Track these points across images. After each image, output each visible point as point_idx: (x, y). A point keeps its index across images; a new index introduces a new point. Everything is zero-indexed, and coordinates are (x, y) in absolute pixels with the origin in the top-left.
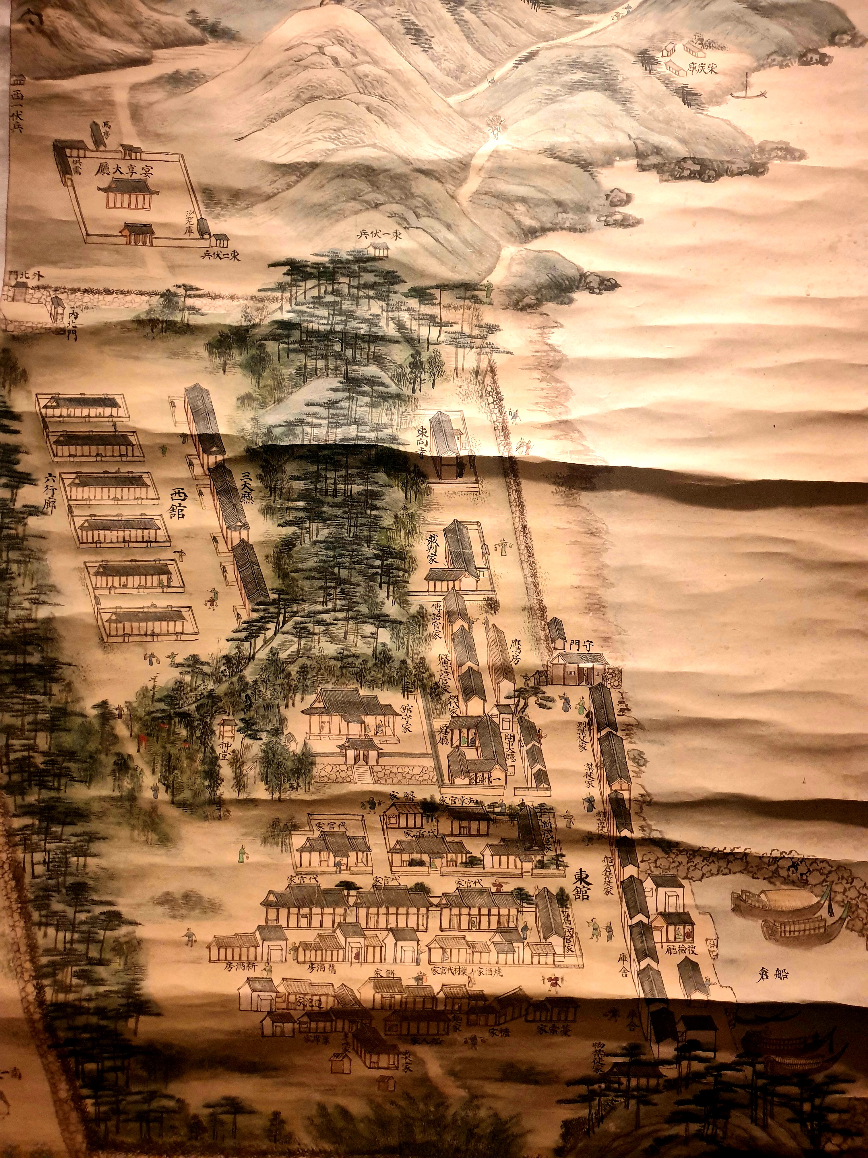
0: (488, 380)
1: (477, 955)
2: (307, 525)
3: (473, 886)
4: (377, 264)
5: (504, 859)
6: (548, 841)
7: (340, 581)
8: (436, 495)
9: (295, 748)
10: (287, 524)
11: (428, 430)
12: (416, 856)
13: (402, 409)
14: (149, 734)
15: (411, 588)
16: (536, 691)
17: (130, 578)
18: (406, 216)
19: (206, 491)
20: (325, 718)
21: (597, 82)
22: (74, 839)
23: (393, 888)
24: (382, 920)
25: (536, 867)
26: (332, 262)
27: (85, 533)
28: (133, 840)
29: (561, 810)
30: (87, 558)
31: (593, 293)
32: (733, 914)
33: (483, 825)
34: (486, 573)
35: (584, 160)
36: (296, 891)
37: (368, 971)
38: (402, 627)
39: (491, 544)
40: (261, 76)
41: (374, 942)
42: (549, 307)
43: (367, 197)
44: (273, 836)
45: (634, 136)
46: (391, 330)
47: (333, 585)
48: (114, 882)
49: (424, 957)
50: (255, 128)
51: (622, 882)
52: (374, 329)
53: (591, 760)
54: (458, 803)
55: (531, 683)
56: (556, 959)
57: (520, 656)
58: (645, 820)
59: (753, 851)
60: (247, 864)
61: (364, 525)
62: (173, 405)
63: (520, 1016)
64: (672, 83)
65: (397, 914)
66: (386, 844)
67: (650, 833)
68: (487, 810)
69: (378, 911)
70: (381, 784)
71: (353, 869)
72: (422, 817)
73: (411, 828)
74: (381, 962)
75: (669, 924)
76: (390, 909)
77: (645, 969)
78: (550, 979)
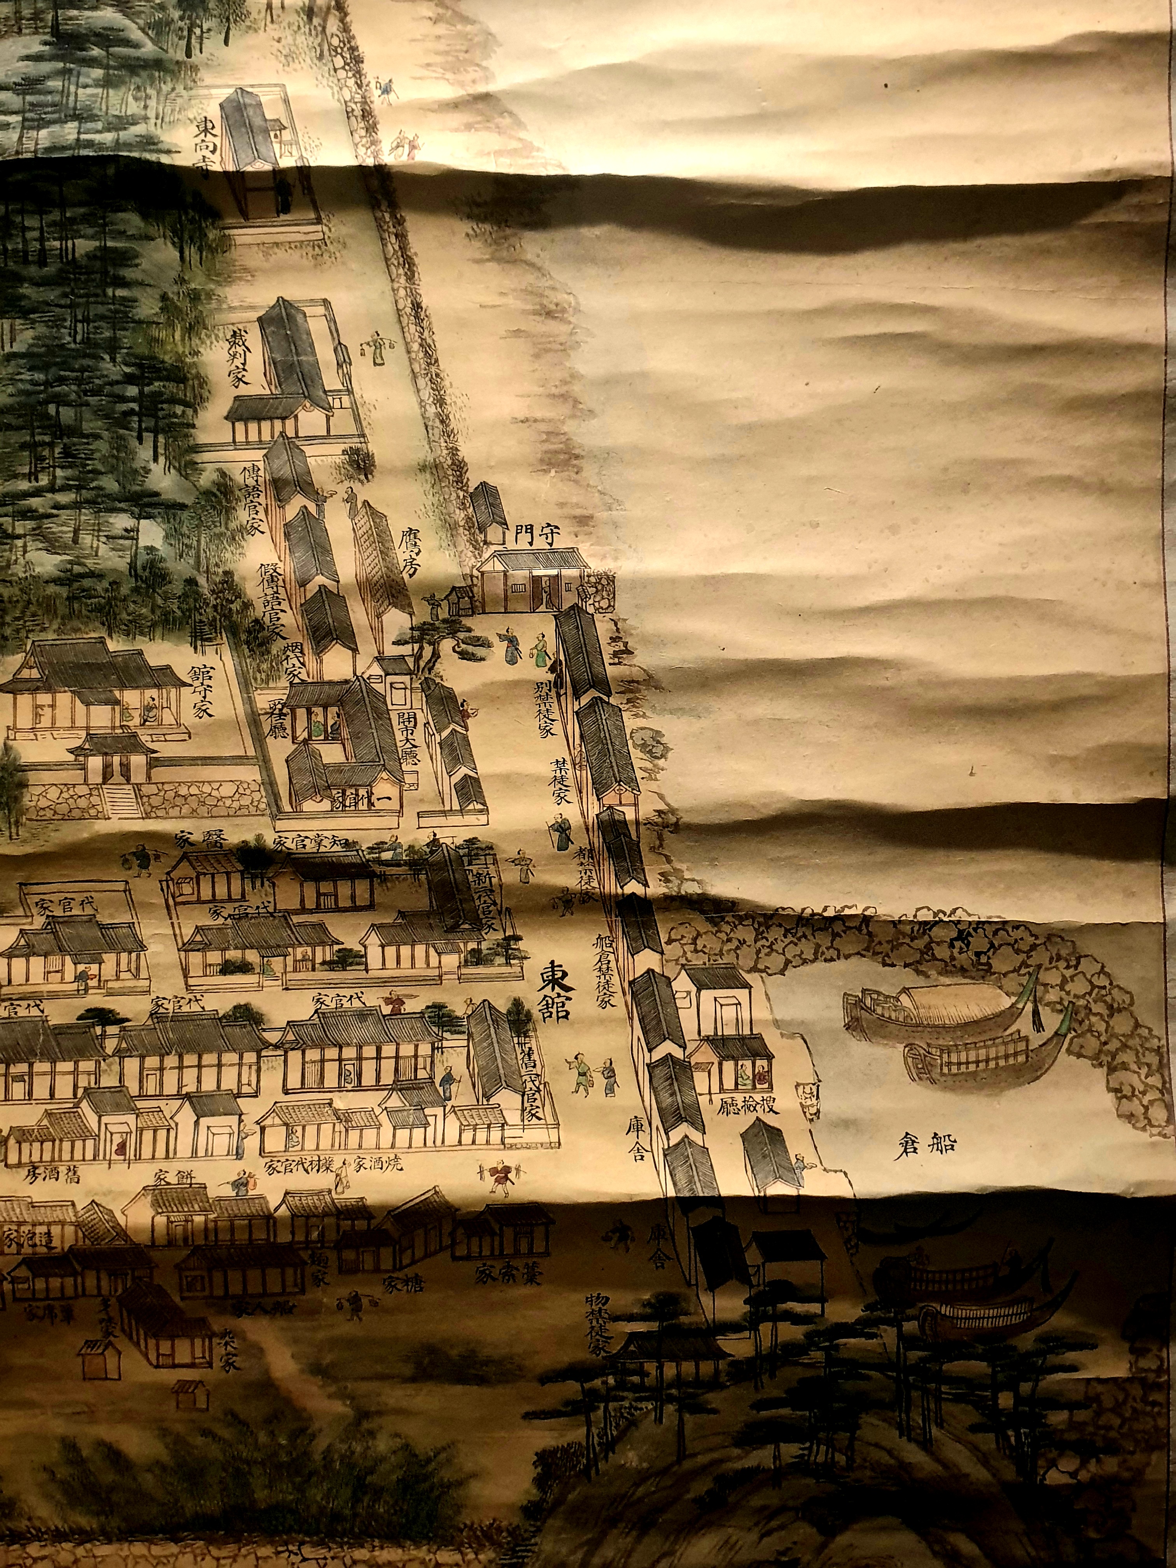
0: (333, 25)
1: (354, 1134)
3: (347, 1005)
5: (405, 950)
6: (486, 913)
7: (59, 430)
8: (240, 250)
11: (217, 123)
12: (233, 955)
13: (166, 88)
15: (202, 437)
16: (452, 626)
23: (191, 1018)
24: (171, 1079)
25: (467, 963)
29: (508, 850)
32: (847, 1035)
33: (362, 889)
34: (346, 400)
36: (1, 1032)
37: (140, 1176)
38: (185, 515)
39: (352, 342)
41: (154, 1120)
47: (47, 439)
49: (252, 1144)
51: (631, 983)
53: (563, 753)
54: (310, 847)
55: (443, 613)
56: (507, 1133)
57: (419, 560)
58: (669, 861)
59: (881, 911)
61: (102, 317)
63: (442, 1249)
65: (199, 1066)
66: (175, 935)
67: (679, 886)
68: (367, 857)
69: (162, 1061)
70: (157, 817)
71: (110, 984)
72: (243, 879)
73: (222, 901)
74: (167, 1157)
75: (723, 1059)
76: (185, 1057)
77: (677, 1145)
78: (494, 1171)
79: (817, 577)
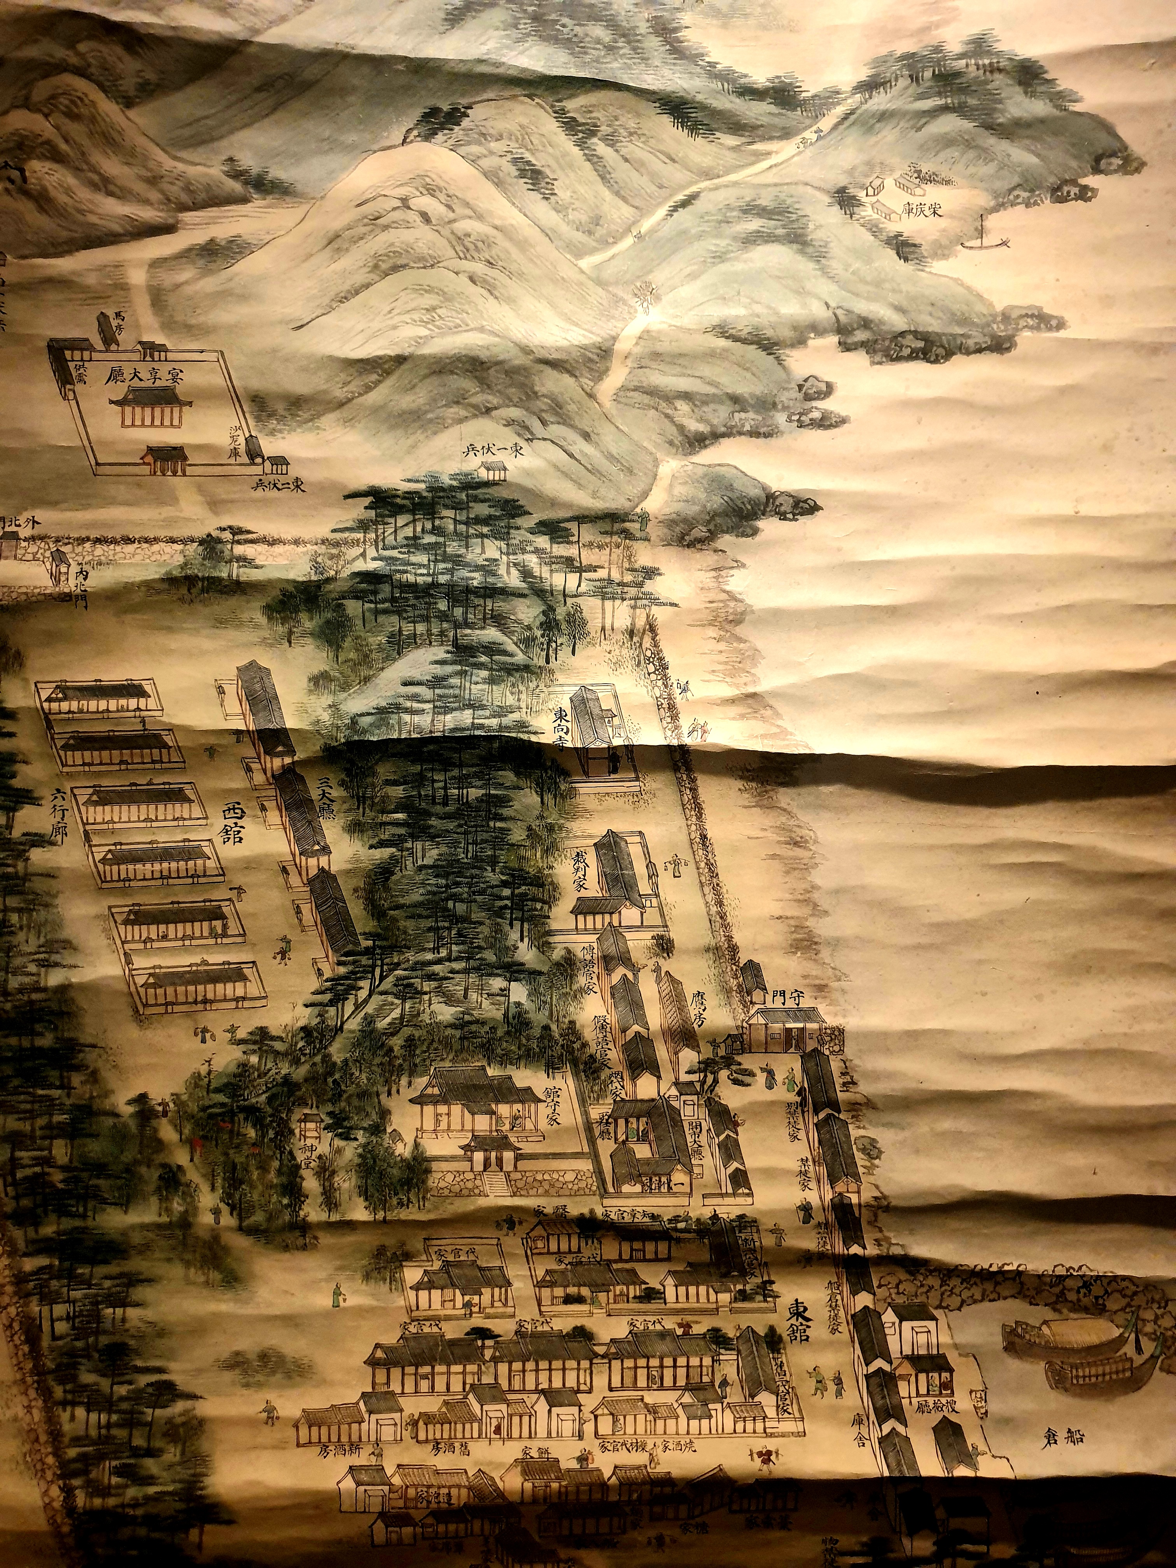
0: (647, 642)
1: (660, 1423)
2: (409, 845)
3: (651, 1327)
4: (493, 491)
5: (692, 1290)
6: (750, 1265)
7: (455, 919)
8: (582, 798)
9: (403, 1150)
10: (382, 844)
11: (569, 713)
12: (572, 1290)
13: (532, 685)
14: (205, 1137)
15: (554, 925)
16: (728, 1061)
17: (171, 927)
18: (528, 423)
19: (270, 805)
20: (442, 1109)
21: (780, 232)
22: (107, 1283)
23: (543, 1334)
24: (530, 1379)
25: (736, 1300)
26: (431, 489)
27: (108, 868)
28: (189, 1282)
30: (113, 901)
31: (785, 519)
32: (1005, 1355)
33: (663, 1247)
34: (655, 902)
35: (768, 339)
36: (412, 1344)
37: (512, 1451)
38: (542, 979)
39: (659, 861)
40: (325, 242)
41: (520, 1409)
42: (726, 541)
43: (474, 400)
44: (378, 1270)
45: (833, 304)
46: (513, 580)
47: (446, 924)
48: (164, 1341)
49: (589, 1428)
50: (319, 312)
51: (853, 1316)
52: (490, 580)
53: (806, 1153)
54: (628, 1218)
55: (722, 1052)
56: (768, 1424)
57: (705, 1015)
58: (881, 1231)
59: (1029, 1267)
60: (345, 1309)
61: (486, 841)
62: (221, 691)
63: (722, 1506)
64: (881, 230)
65: (550, 1370)
66: (531, 1275)
67: (888, 1250)
68: (667, 1226)
69: (524, 1366)
70: (522, 1196)
71: (487, 1310)
72: (579, 1238)
73: (564, 1253)
74: (530, 1437)
75: (919, 1371)
76: (540, 1363)
77: (888, 1435)
78: (760, 1454)
79: (987, 1033)
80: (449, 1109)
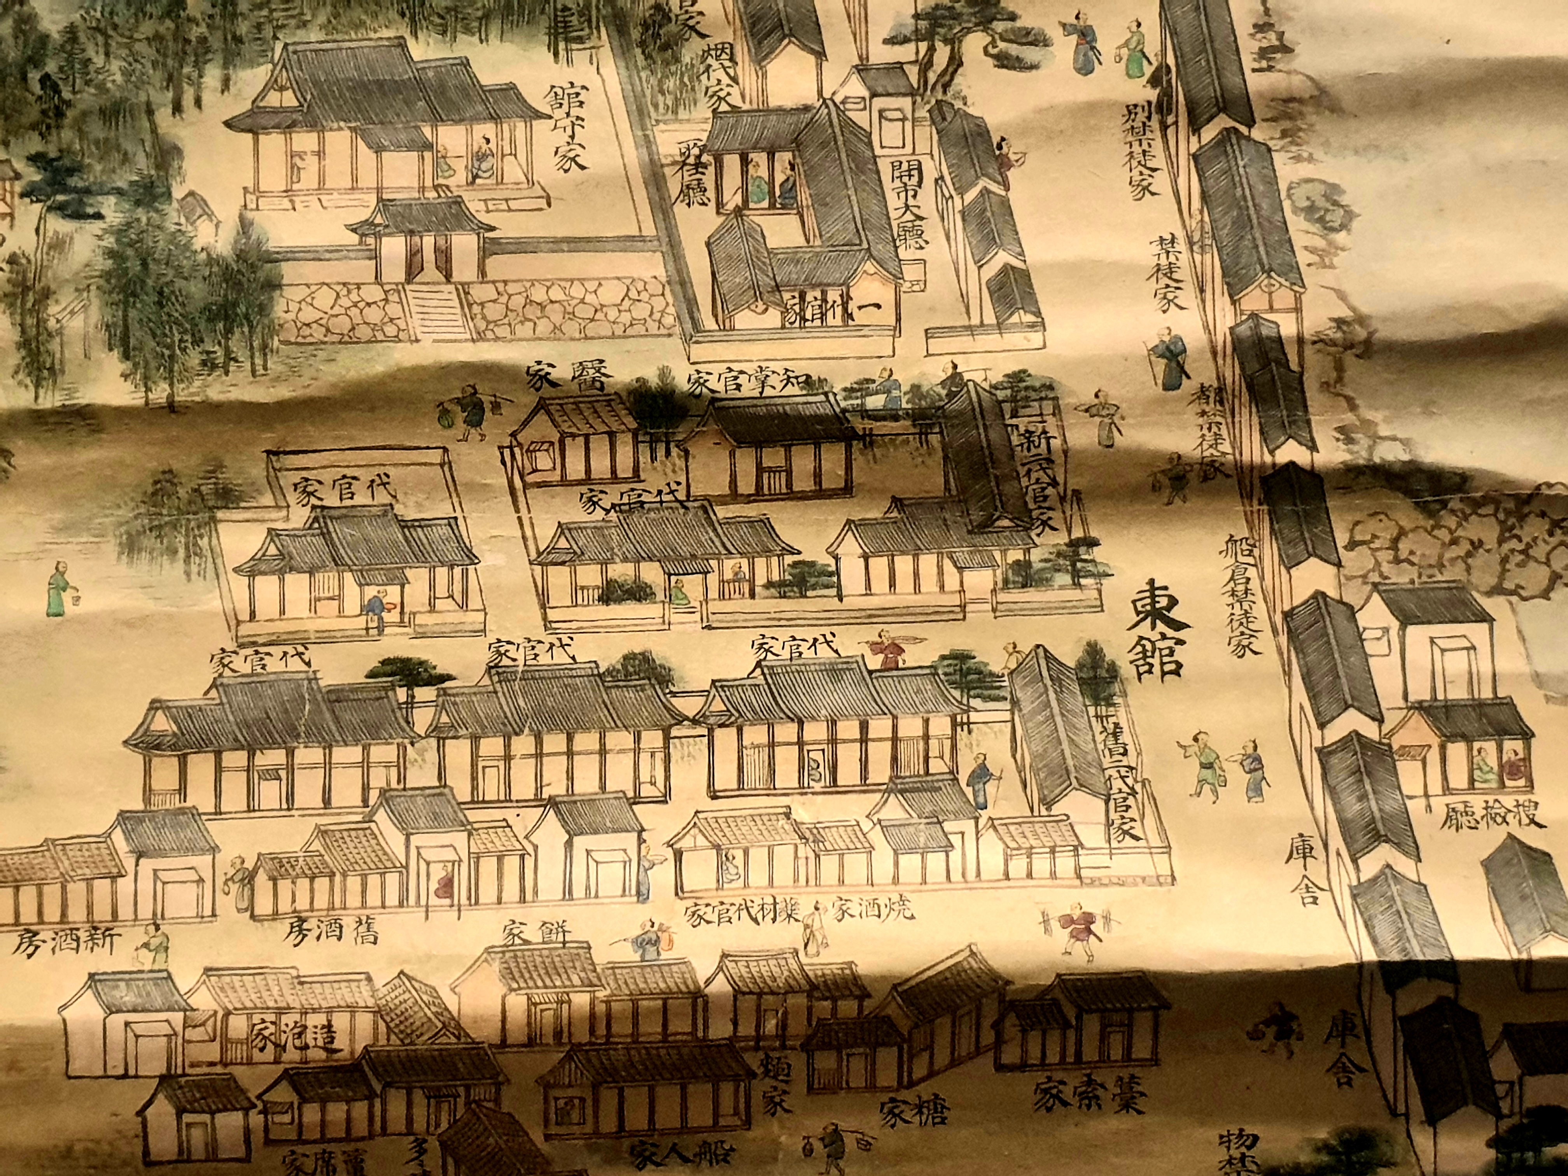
1: (830, 863)
3: (809, 655)
5: (904, 564)
6: (1041, 497)
9: (213, 238)
12: (620, 570)
16: (985, 13)
20: (304, 140)
23: (553, 672)
24: (523, 773)
25: (1007, 585)
29: (1079, 391)
33: (833, 460)
36: (240, 699)
37: (481, 932)
41: (500, 841)
44: (157, 530)
51: (1287, 615)
53: (1172, 225)
54: (749, 389)
56: (1086, 861)
58: (1352, 407)
60: (77, 620)
63: (979, 1052)
65: (570, 754)
66: (524, 537)
67: (1371, 449)
68: (843, 404)
69: (507, 746)
70: (497, 339)
71: (420, 619)
72: (636, 443)
73: (601, 481)
74: (522, 900)
75: (1448, 737)
76: (546, 738)
77: (1374, 880)
78: (1067, 920)
80: (321, 142)
